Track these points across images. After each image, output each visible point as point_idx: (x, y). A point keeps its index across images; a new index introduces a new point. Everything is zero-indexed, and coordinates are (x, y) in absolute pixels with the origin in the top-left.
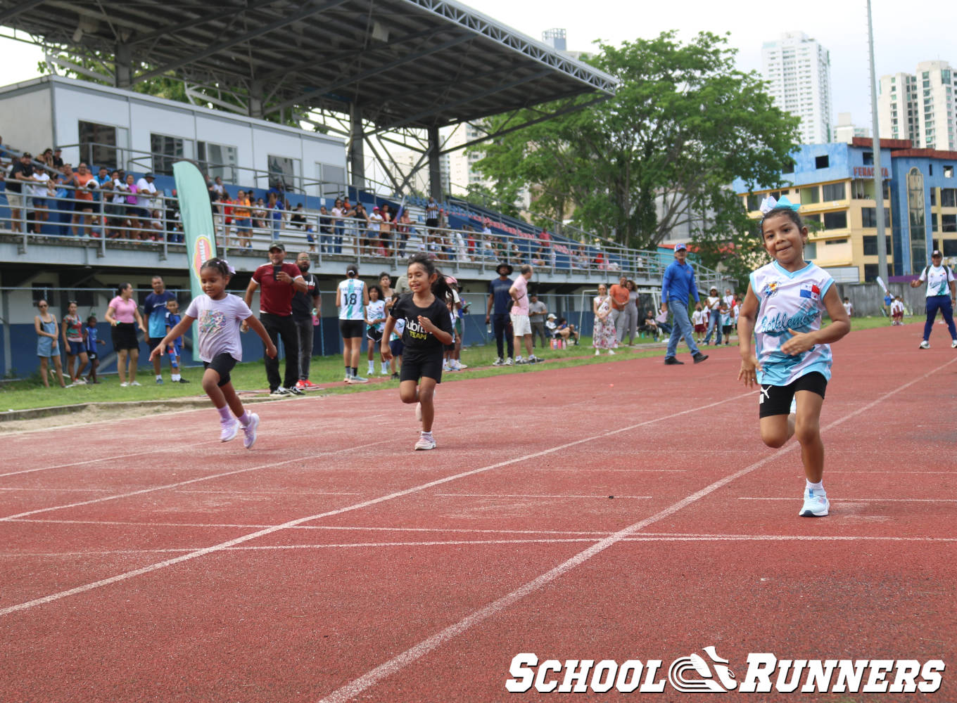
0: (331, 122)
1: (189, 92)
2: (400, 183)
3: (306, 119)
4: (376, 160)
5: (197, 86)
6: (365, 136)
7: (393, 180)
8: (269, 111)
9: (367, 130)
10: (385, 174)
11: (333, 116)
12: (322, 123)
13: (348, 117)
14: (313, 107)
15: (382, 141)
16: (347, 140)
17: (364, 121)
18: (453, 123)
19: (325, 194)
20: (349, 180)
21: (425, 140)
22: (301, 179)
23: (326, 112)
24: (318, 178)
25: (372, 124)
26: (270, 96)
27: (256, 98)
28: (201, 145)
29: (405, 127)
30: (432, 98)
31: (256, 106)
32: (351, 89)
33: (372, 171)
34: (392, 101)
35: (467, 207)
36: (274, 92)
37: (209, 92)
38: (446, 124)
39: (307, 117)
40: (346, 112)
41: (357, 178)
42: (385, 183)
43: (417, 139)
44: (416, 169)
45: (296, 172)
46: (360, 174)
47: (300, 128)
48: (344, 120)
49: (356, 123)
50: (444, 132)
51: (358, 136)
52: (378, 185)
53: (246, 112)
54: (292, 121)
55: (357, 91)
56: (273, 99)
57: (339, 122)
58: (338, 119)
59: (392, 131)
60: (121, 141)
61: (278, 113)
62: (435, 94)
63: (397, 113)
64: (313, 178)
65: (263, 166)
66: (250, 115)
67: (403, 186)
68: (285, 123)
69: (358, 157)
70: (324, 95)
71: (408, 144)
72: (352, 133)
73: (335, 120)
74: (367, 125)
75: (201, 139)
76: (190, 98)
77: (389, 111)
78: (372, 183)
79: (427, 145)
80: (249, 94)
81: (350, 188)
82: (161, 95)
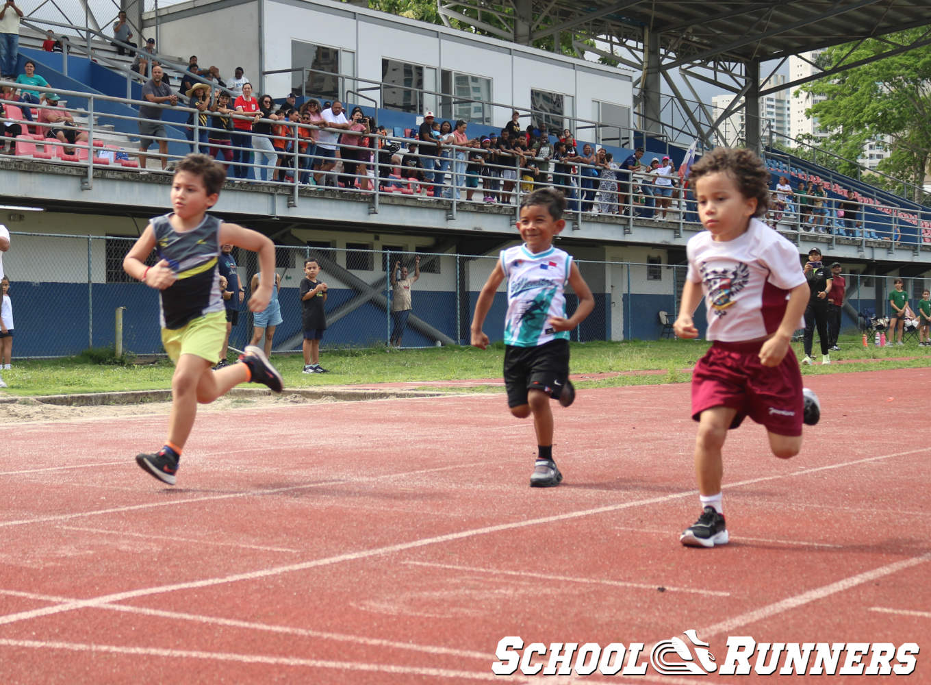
0: (621, 52)
1: (442, 11)
2: (706, 130)
3: (592, 48)
4: (675, 99)
5: (454, 4)
6: (663, 69)
7: (697, 125)
8: (538, 36)
9: (666, 62)
10: (686, 118)
11: (622, 44)
12: (609, 51)
13: (640, 46)
14: (600, 33)
15: (688, 77)
16: (638, 74)
17: (662, 51)
18: (777, 56)
19: (603, 140)
20: (635, 122)
21: (740, 76)
22: (573, 120)
23: (615, 39)
24: (596, 120)
25: (672, 54)
26: (542, 17)
27: (523, 19)
28: (446, 75)
29: (716, 61)
30: (750, 23)
31: (523, 28)
32: (646, 10)
33: (669, 114)
34: (697, 26)
35: (789, 161)
36: (546, 12)
37: (472, 13)
38: (768, 57)
39: (593, 45)
40: (640, 40)
41: (649, 122)
42: (686, 130)
43: (732, 76)
44: (727, 113)
45: (567, 112)
46: (652, 116)
47: (584, 59)
48: (637, 49)
49: (652, 52)
50: (766, 67)
51: (654, 69)
52: (676, 132)
53: (511, 36)
54: (573, 51)
55: (653, 13)
56: (546, 20)
57: (630, 51)
58: (630, 49)
59: (699, 65)
60: (345, 67)
61: (551, 38)
62: (754, 18)
63: (705, 41)
64: (590, 120)
65: (525, 102)
66: (516, 41)
67: (709, 134)
68: (561, 52)
69: (652, 96)
70: (610, 17)
71: (718, 80)
72: (645, 65)
73: (625, 49)
74: (666, 56)
75: (446, 67)
76: (443, 19)
77: (695, 39)
78: (668, 130)
79: (742, 81)
80: (515, 14)
81: (636, 133)
82: (409, 13)
